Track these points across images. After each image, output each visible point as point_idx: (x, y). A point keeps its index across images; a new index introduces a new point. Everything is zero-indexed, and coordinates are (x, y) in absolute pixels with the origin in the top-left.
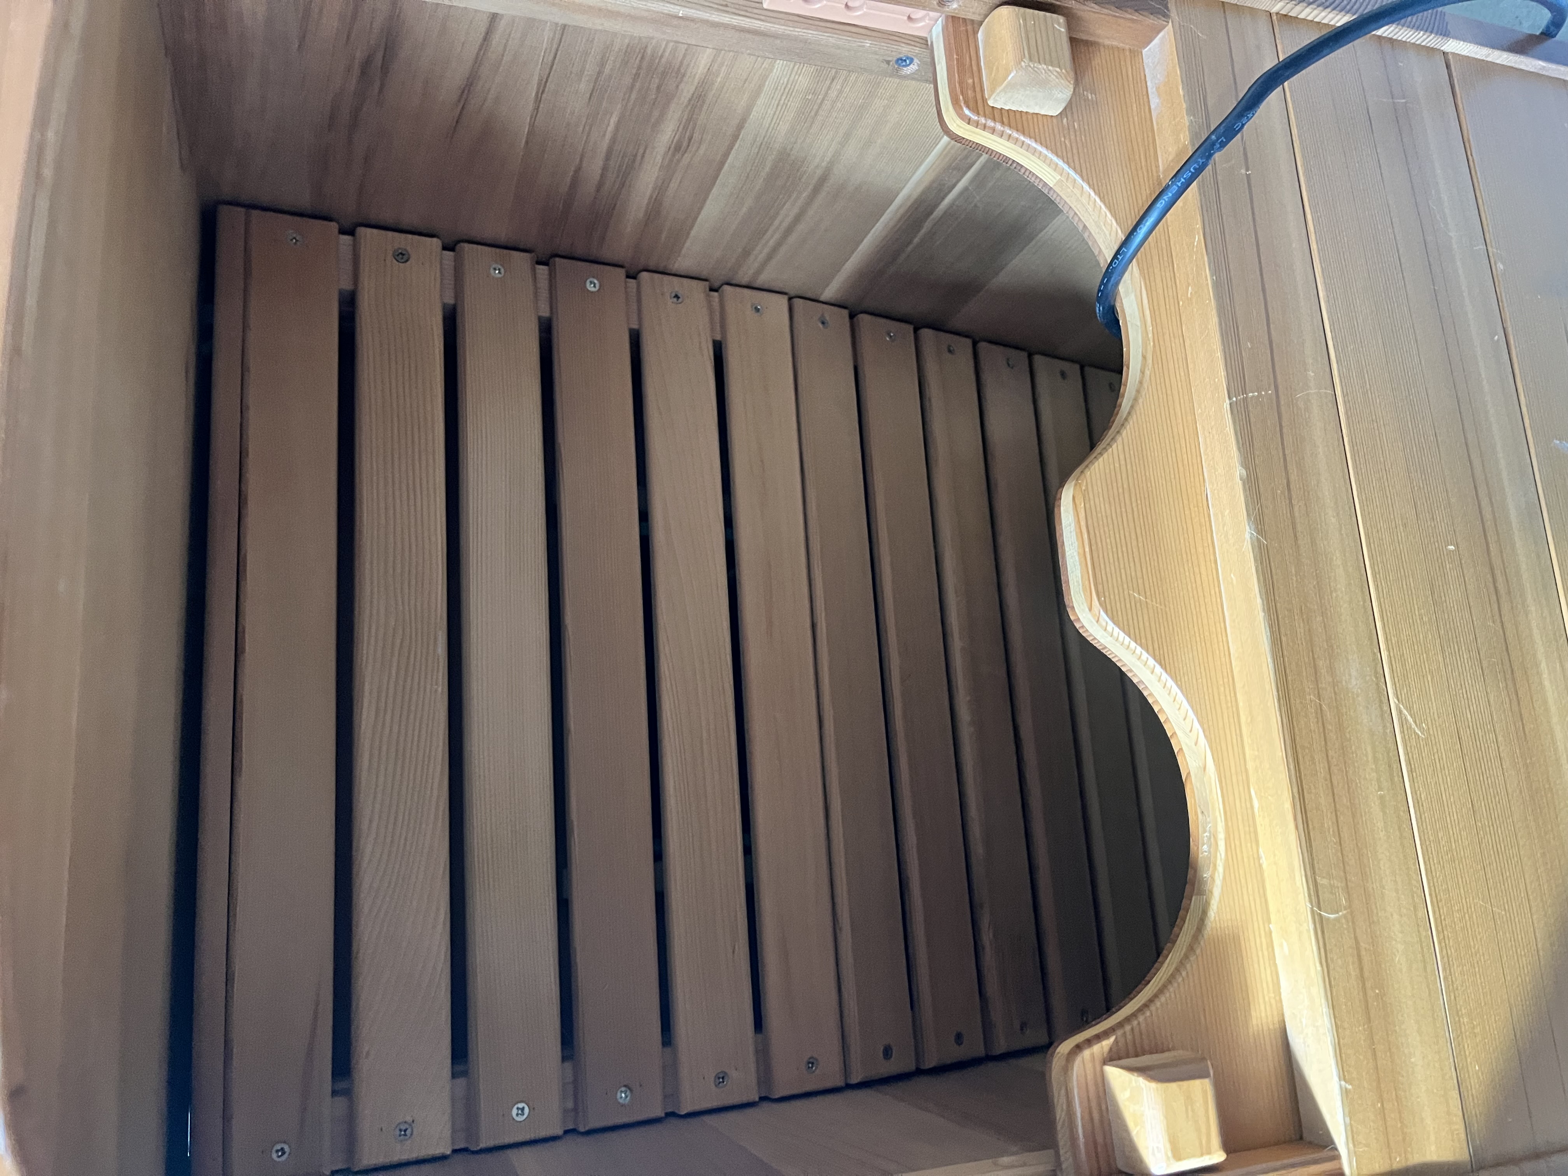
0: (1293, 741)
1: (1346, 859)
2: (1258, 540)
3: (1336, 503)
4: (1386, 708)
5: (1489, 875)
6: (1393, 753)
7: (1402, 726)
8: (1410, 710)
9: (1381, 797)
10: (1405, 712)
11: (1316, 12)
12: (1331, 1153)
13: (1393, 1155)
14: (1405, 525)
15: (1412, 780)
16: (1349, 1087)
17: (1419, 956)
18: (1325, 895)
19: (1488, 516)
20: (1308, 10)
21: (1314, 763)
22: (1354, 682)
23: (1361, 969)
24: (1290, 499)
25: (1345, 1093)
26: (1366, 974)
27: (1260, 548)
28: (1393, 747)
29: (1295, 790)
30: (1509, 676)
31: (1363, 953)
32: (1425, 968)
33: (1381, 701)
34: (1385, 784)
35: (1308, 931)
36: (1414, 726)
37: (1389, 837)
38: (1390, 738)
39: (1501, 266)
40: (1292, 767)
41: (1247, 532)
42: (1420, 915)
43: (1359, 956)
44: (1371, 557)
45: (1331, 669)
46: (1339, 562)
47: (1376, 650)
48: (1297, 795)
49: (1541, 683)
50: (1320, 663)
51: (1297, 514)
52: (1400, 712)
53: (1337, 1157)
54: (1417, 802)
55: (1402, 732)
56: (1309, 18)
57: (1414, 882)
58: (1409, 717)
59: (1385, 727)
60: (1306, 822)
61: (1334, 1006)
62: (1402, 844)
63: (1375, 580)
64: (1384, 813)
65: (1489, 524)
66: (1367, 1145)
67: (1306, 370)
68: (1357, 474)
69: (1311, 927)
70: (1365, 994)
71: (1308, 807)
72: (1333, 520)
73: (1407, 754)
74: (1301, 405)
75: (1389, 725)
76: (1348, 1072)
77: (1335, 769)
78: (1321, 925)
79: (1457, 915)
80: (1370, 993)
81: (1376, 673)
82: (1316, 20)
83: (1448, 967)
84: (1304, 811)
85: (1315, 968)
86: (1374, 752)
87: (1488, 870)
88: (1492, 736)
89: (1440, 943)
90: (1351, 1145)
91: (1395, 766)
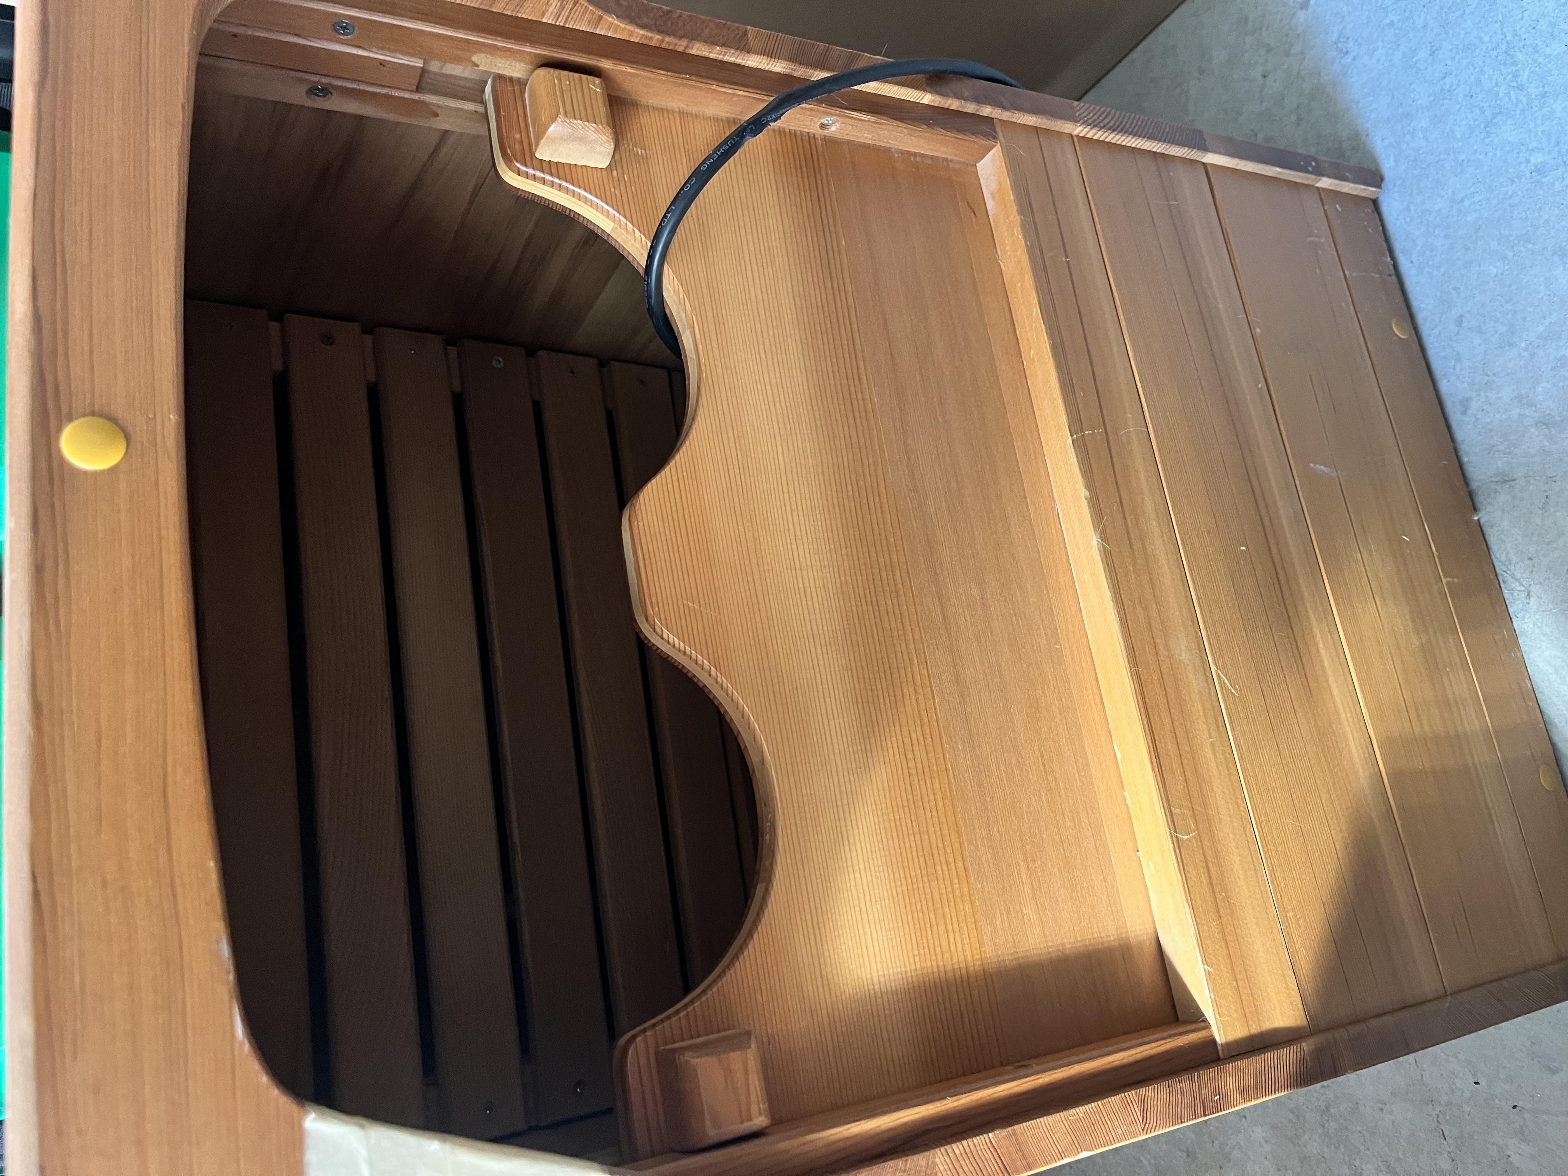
0: (1144, 702)
1: (1192, 793)
2: (1104, 547)
3: (1157, 516)
4: (1209, 674)
5: (1296, 801)
6: (1218, 708)
7: (1221, 687)
8: (1226, 675)
9: (1212, 743)
10: (1222, 676)
11: (1106, 134)
12: (1203, 1024)
13: (1250, 1023)
14: (1209, 532)
15: (1233, 729)
16: (1211, 970)
17: (1252, 866)
18: (1179, 822)
19: (1267, 523)
20: (1100, 133)
21: (1161, 719)
22: (1184, 654)
23: (1210, 878)
24: (1124, 514)
25: (1209, 974)
26: (1214, 881)
27: (1105, 552)
28: (1217, 704)
29: (1149, 740)
30: (1294, 646)
31: (1210, 865)
32: (1256, 874)
33: (1205, 670)
34: (1213, 733)
35: (1169, 850)
36: (1230, 687)
37: (1220, 775)
38: (1214, 698)
39: (1258, 330)
40: (1145, 723)
41: (1095, 541)
42: (1248, 832)
43: (1207, 867)
44: (1187, 559)
45: (1167, 646)
46: (1164, 562)
47: (1198, 630)
48: (1151, 745)
49: (1318, 651)
50: (1158, 641)
51: (1130, 525)
52: (1219, 676)
53: (1208, 1026)
54: (1238, 746)
55: (1222, 693)
56: (1101, 139)
57: (1242, 809)
58: (1226, 681)
59: (1209, 689)
60: (1160, 765)
61: (1193, 908)
62: (1230, 779)
63: (1192, 576)
64: (1216, 757)
65: (1268, 529)
66: (1230, 1016)
67: (1125, 413)
68: (1170, 492)
69: (1171, 846)
70: (1215, 898)
71: (1161, 754)
72: (1157, 529)
73: (1227, 709)
74: (1125, 440)
75: (1212, 687)
76: (1210, 959)
77: (1176, 723)
78: (1178, 844)
79: (1275, 832)
80: (1218, 895)
81: (1199, 647)
82: (1107, 140)
83: (1273, 873)
84: (1158, 757)
85: (1176, 879)
86: (1204, 709)
87: (1294, 796)
88: (1287, 693)
89: (1265, 854)
90: (1217, 1016)
91: (1220, 719)
